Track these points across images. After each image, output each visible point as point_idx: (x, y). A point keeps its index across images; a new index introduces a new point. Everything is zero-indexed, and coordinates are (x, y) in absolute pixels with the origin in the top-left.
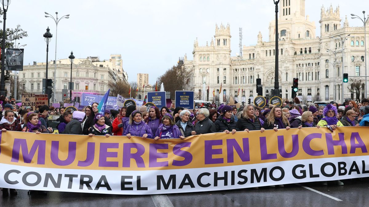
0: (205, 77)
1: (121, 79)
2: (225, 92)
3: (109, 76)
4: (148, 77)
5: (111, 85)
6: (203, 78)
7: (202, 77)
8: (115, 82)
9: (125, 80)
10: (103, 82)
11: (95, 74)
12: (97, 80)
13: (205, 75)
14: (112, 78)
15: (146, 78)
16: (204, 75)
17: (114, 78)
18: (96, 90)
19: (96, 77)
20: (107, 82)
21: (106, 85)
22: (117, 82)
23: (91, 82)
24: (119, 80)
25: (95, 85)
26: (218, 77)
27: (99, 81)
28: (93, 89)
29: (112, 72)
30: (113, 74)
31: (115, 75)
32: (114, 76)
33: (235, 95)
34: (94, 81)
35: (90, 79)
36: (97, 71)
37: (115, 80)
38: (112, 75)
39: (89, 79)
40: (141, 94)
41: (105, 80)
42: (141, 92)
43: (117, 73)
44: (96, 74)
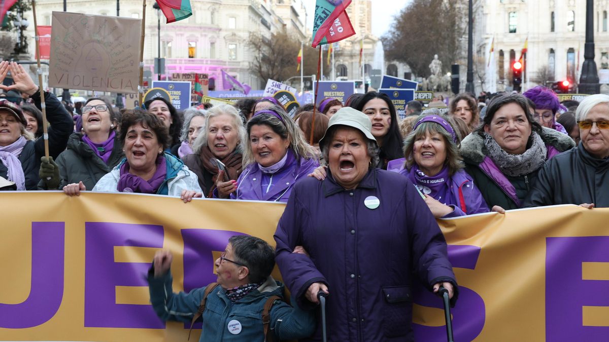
0: (515, 15)
1: (285, 23)
2: (571, 55)
3: (250, 17)
4: (370, 9)
5: (256, 43)
6: (509, 17)
7: (507, 15)
8: (267, 35)
9: (298, 24)
10: (234, 35)
11: (212, 13)
12: (220, 30)
13: (515, 8)
14: (259, 21)
15: (366, 14)
16: (512, 10)
17: (264, 23)
18: (217, 57)
19: (216, 22)
20: (245, 35)
21: (242, 45)
22: (275, 34)
23: (202, 35)
24: (279, 26)
25: (212, 44)
26: (553, 13)
27: (223, 34)
28: (208, 55)
29: (260, 6)
30: (261, 11)
31: (268, 12)
32: (266, 17)
33: (602, 64)
34: (210, 35)
35: (201, 28)
36: (217, 6)
37: (269, 28)
38: (260, 16)
39: (198, 28)
40: (346, 63)
41: (240, 31)
42: (347, 58)
43: (274, 8)
44: (216, 14)
